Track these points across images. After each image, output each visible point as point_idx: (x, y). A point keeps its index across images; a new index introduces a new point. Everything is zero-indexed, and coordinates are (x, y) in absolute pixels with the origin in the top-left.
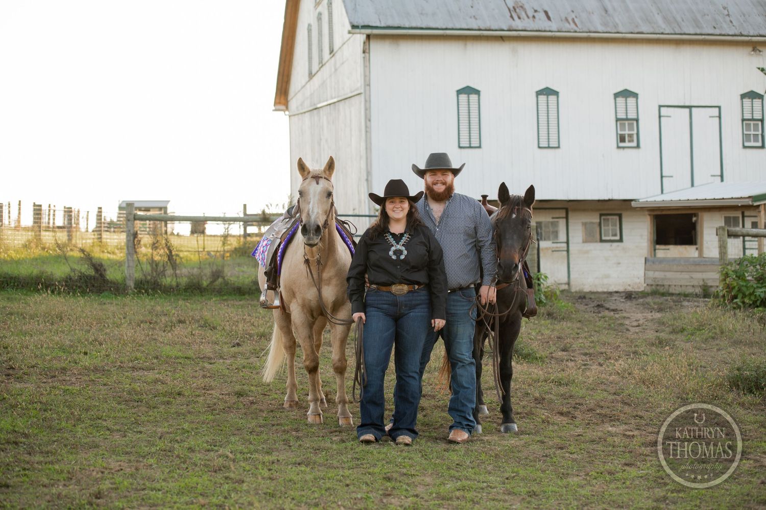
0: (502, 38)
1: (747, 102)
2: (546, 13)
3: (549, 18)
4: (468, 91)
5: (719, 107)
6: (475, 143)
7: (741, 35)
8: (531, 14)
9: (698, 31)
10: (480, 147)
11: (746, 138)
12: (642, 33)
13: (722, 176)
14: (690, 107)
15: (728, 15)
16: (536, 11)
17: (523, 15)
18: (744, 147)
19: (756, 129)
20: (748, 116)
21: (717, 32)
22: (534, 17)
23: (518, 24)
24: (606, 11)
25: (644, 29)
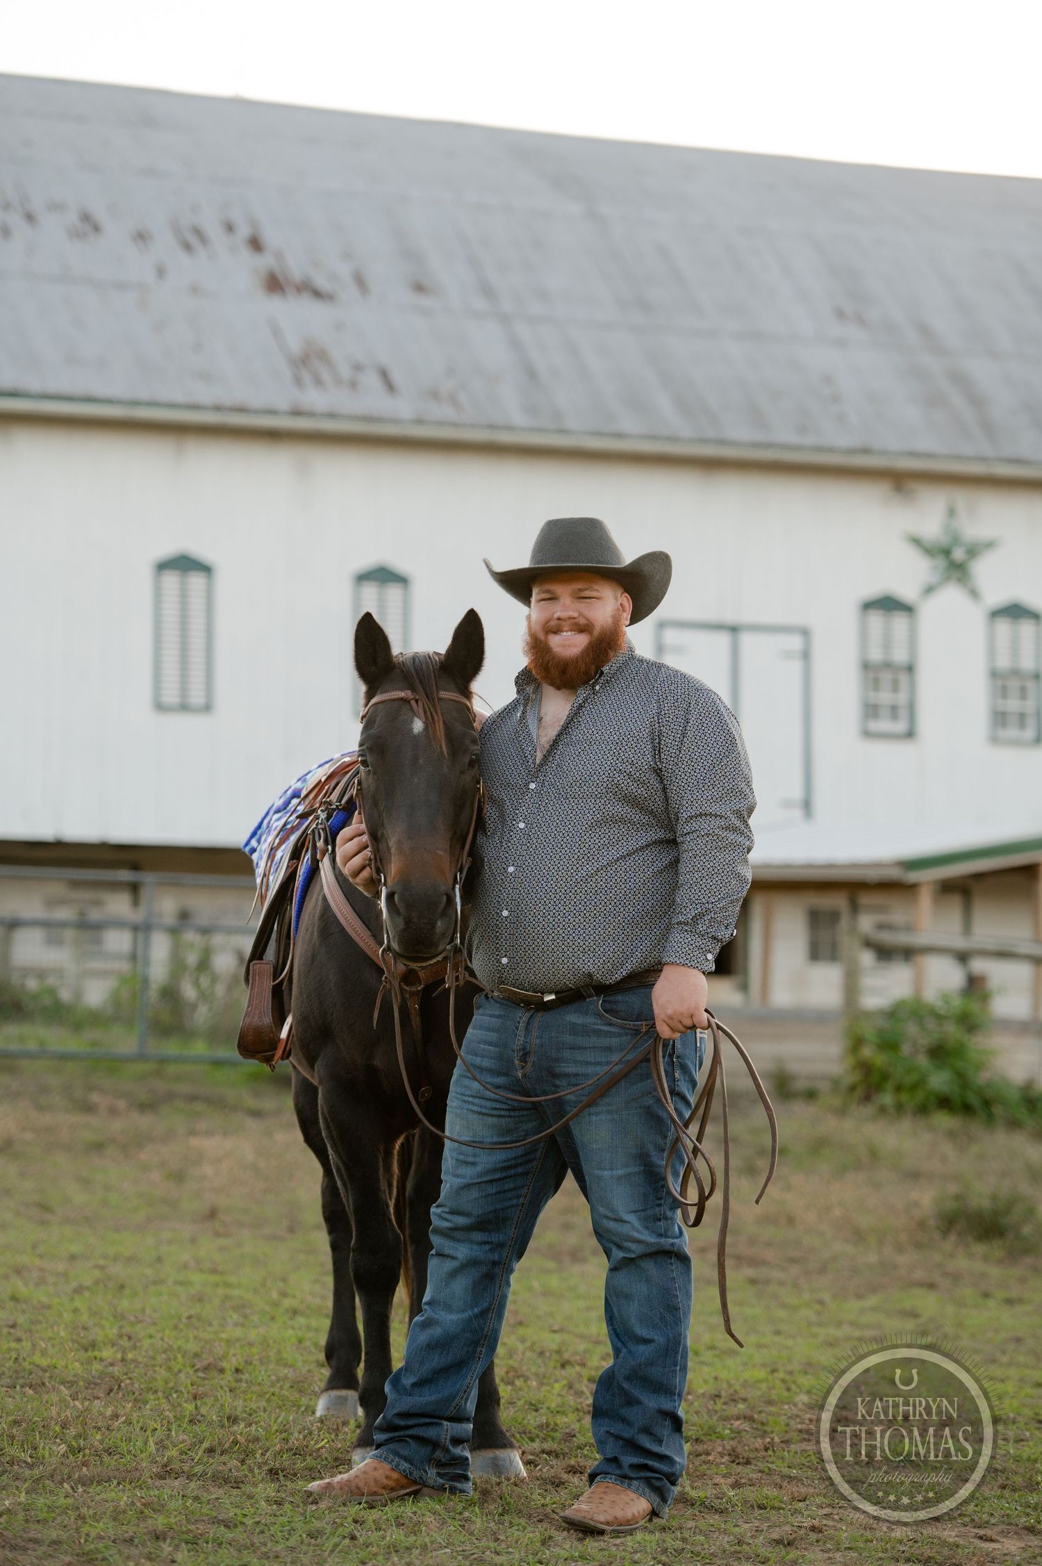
0: (273, 436)
1: (876, 620)
2: (384, 374)
3: (390, 386)
4: (184, 564)
5: (805, 633)
6: (197, 697)
7: (866, 451)
8: (345, 372)
9: (761, 437)
10: (207, 708)
11: (871, 710)
12: (619, 436)
13: (807, 806)
14: (734, 629)
15: (836, 399)
16: (358, 367)
17: (325, 375)
18: (867, 734)
19: (895, 687)
20: (876, 655)
21: (809, 440)
22: (353, 385)
23: (315, 399)
24: (531, 374)
25: (629, 423)
